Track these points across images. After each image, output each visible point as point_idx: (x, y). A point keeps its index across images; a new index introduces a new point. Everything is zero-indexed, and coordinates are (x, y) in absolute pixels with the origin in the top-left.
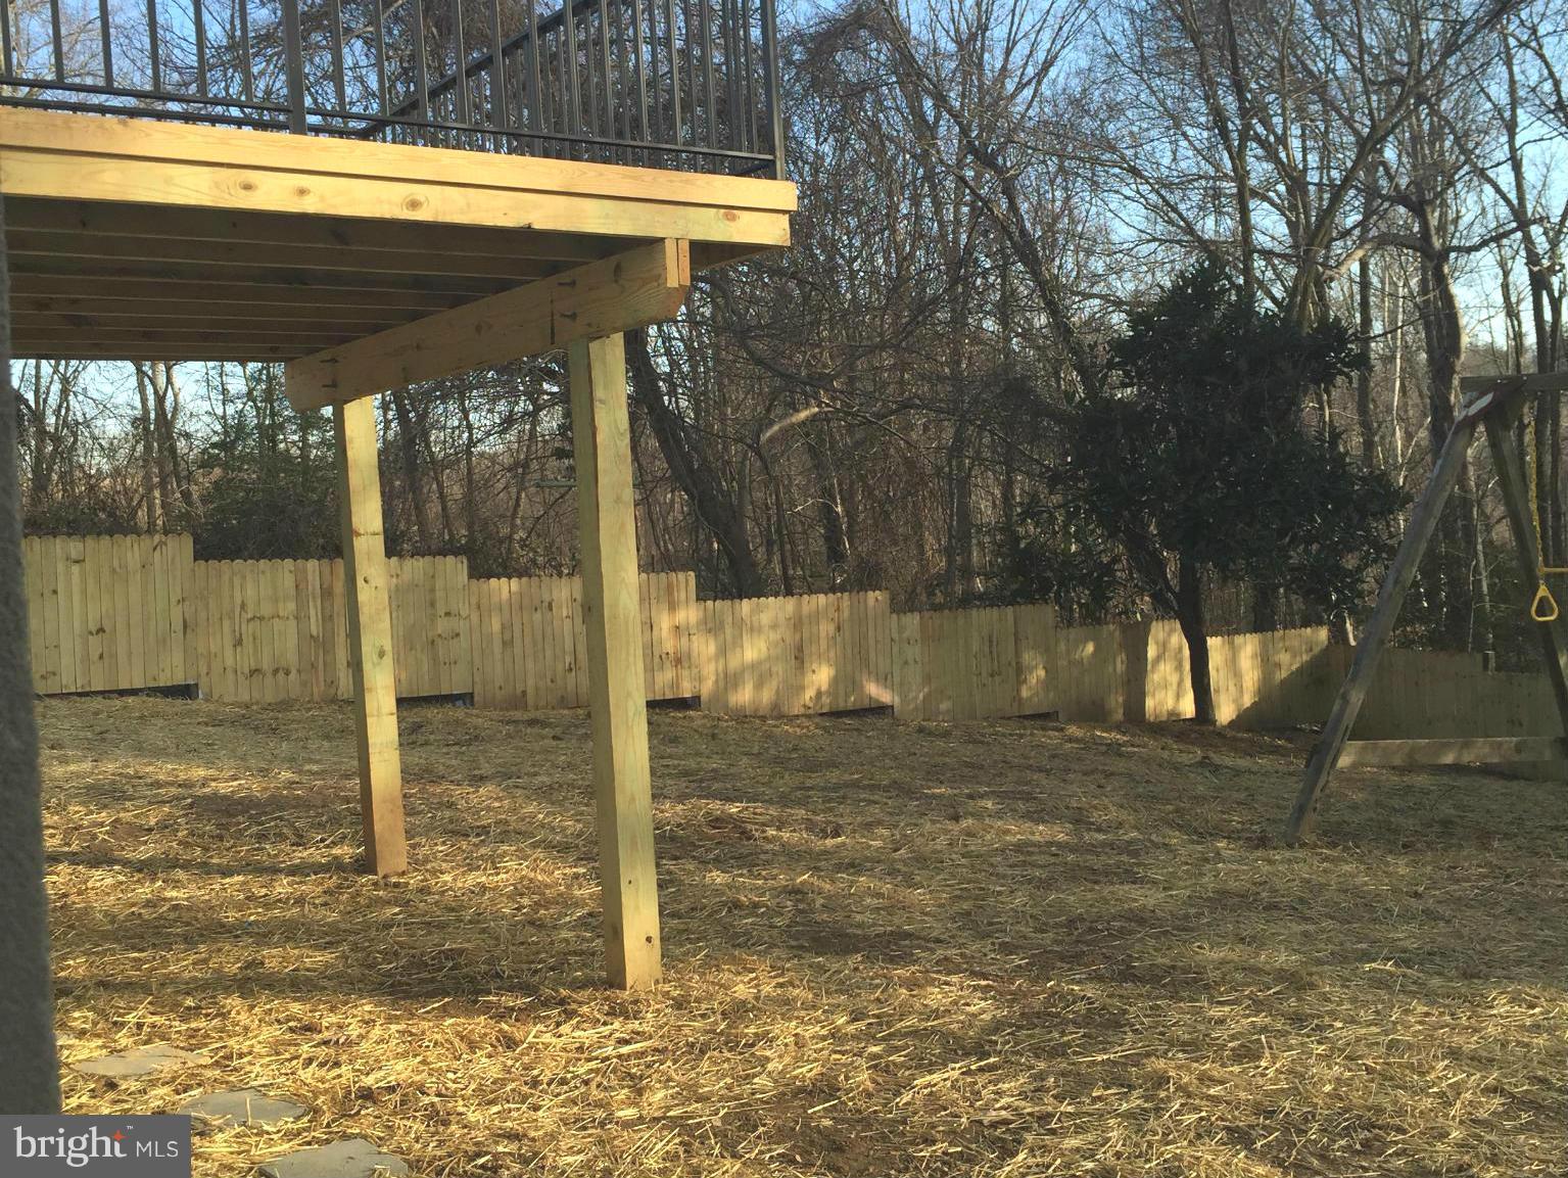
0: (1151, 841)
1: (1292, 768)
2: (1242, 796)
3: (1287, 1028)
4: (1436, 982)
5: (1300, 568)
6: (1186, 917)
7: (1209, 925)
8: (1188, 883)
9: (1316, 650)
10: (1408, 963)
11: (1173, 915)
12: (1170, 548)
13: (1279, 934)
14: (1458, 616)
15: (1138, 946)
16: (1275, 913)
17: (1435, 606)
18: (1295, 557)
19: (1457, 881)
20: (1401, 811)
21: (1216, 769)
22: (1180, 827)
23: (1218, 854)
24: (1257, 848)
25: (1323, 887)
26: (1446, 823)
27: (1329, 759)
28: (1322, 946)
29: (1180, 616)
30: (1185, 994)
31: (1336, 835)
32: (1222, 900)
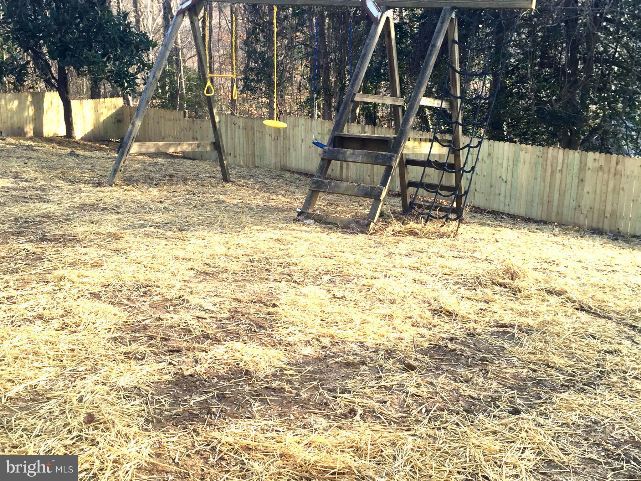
0: (51, 185)
1: (109, 156)
2: (89, 166)
3: (113, 254)
4: (168, 233)
5: (111, 71)
6: (68, 215)
7: (78, 217)
8: (68, 201)
9: (118, 108)
10: (158, 227)
11: (62, 215)
12: (53, 58)
13: (107, 219)
14: (173, 97)
15: (48, 228)
16: (106, 211)
17: (164, 93)
18: (110, 66)
19: (176, 197)
20: (154, 172)
21: (77, 156)
22: (63, 179)
23: (81, 189)
24: (97, 187)
25: (125, 201)
26: (171, 176)
27: (127, 149)
28: (125, 223)
29: (58, 90)
30: (70, 245)
31: (129, 181)
32: (83, 207)
